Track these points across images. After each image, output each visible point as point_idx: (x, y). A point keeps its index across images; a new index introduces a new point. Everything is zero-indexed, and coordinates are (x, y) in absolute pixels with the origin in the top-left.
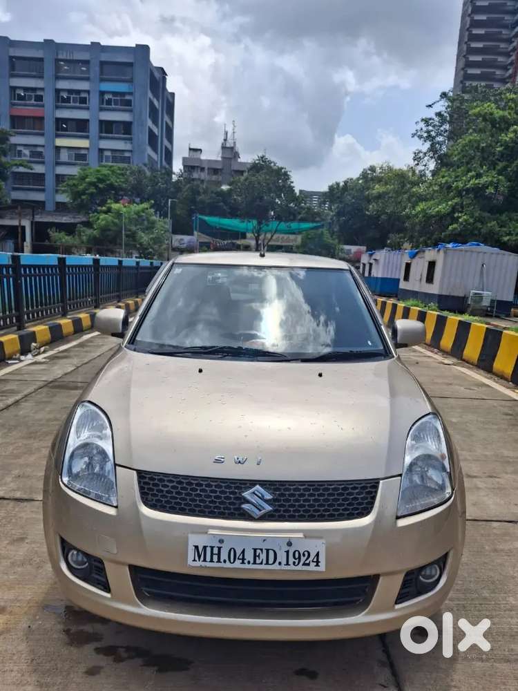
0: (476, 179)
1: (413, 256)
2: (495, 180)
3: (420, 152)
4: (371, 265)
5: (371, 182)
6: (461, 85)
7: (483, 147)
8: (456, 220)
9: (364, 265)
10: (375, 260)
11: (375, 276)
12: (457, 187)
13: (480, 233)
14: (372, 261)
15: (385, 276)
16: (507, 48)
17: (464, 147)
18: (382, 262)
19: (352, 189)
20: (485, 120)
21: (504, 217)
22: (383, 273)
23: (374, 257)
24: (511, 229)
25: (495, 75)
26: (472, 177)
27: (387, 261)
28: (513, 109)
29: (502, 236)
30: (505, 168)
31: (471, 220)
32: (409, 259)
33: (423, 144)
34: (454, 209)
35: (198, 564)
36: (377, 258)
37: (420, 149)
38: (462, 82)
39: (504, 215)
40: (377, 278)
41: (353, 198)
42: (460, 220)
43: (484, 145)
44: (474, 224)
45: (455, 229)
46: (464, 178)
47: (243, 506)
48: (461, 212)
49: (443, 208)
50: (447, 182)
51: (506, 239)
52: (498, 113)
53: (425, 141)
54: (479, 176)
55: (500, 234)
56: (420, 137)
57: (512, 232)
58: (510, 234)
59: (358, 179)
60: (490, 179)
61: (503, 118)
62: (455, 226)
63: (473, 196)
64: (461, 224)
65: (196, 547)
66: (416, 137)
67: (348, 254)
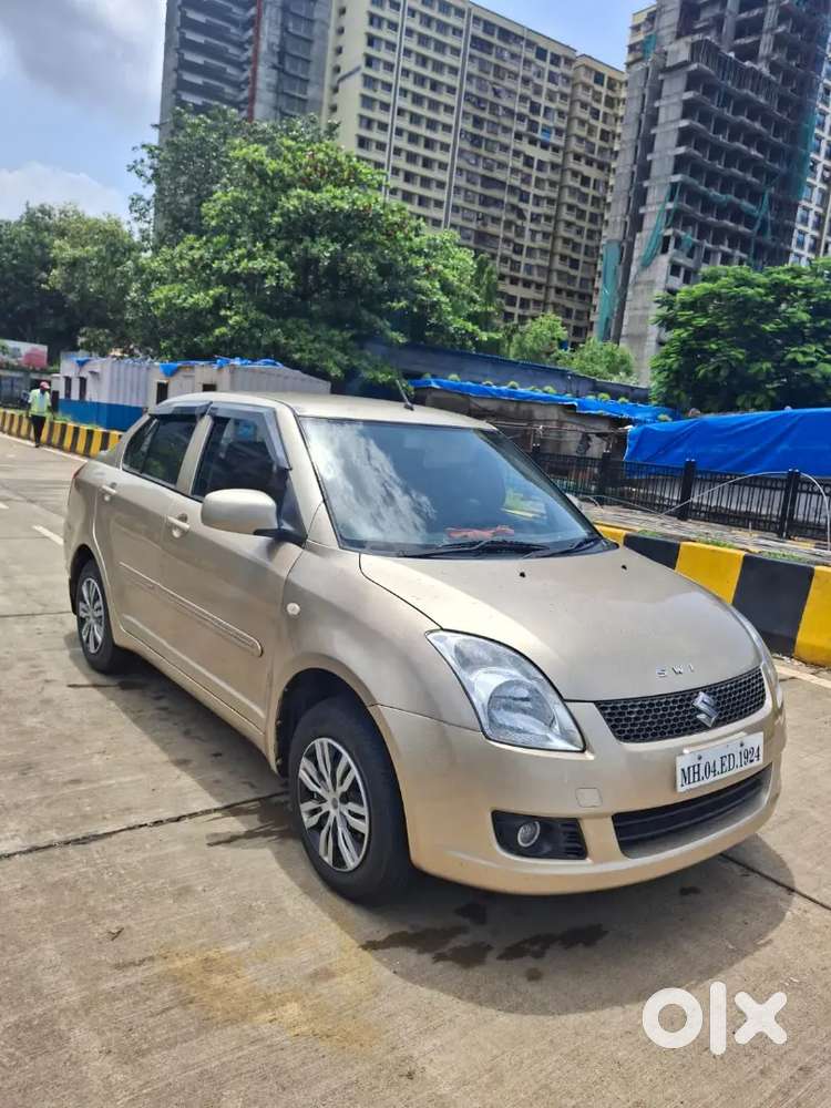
0: (249, 261)
1: (172, 373)
2: (276, 267)
3: (140, 198)
4: (83, 381)
5: (46, 234)
6: (174, 96)
7: (253, 212)
8: (223, 321)
9: (68, 380)
10: (92, 372)
11: (95, 400)
12: (220, 269)
13: (259, 345)
14: (85, 374)
15: (114, 402)
16: (239, 57)
17: (224, 205)
18: (106, 377)
19: (12, 241)
20: (250, 169)
21: (290, 324)
22: (110, 397)
23: (88, 367)
24: (302, 343)
25: (224, 93)
26: (242, 257)
27: (116, 376)
28: (289, 162)
29: (290, 351)
30: (287, 250)
31: (246, 325)
32: (163, 376)
33: (144, 187)
34: (218, 303)
35: (687, 787)
36: (96, 370)
37: (140, 193)
38: (174, 91)
39: (290, 321)
40: (98, 403)
41: (15, 256)
42: (231, 322)
43: (255, 209)
44: (249, 329)
45: (223, 335)
46: (230, 256)
47: (698, 716)
48: (230, 309)
49: (202, 299)
50: (201, 258)
51: (297, 356)
52: (272, 165)
53: (149, 182)
54: (251, 256)
55: (288, 349)
56: (140, 174)
57: (304, 347)
58: (302, 350)
59: (19, 223)
60: (269, 264)
61: (278, 174)
62: (223, 330)
63: (244, 287)
64: (232, 327)
65: (683, 770)
66: (133, 171)
67: (14, 357)
